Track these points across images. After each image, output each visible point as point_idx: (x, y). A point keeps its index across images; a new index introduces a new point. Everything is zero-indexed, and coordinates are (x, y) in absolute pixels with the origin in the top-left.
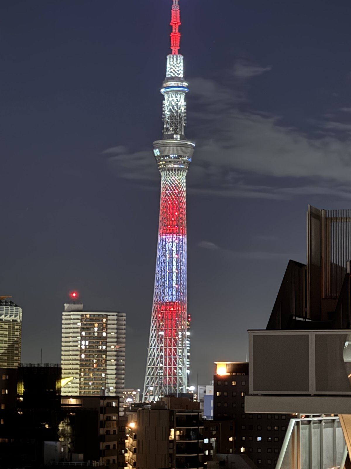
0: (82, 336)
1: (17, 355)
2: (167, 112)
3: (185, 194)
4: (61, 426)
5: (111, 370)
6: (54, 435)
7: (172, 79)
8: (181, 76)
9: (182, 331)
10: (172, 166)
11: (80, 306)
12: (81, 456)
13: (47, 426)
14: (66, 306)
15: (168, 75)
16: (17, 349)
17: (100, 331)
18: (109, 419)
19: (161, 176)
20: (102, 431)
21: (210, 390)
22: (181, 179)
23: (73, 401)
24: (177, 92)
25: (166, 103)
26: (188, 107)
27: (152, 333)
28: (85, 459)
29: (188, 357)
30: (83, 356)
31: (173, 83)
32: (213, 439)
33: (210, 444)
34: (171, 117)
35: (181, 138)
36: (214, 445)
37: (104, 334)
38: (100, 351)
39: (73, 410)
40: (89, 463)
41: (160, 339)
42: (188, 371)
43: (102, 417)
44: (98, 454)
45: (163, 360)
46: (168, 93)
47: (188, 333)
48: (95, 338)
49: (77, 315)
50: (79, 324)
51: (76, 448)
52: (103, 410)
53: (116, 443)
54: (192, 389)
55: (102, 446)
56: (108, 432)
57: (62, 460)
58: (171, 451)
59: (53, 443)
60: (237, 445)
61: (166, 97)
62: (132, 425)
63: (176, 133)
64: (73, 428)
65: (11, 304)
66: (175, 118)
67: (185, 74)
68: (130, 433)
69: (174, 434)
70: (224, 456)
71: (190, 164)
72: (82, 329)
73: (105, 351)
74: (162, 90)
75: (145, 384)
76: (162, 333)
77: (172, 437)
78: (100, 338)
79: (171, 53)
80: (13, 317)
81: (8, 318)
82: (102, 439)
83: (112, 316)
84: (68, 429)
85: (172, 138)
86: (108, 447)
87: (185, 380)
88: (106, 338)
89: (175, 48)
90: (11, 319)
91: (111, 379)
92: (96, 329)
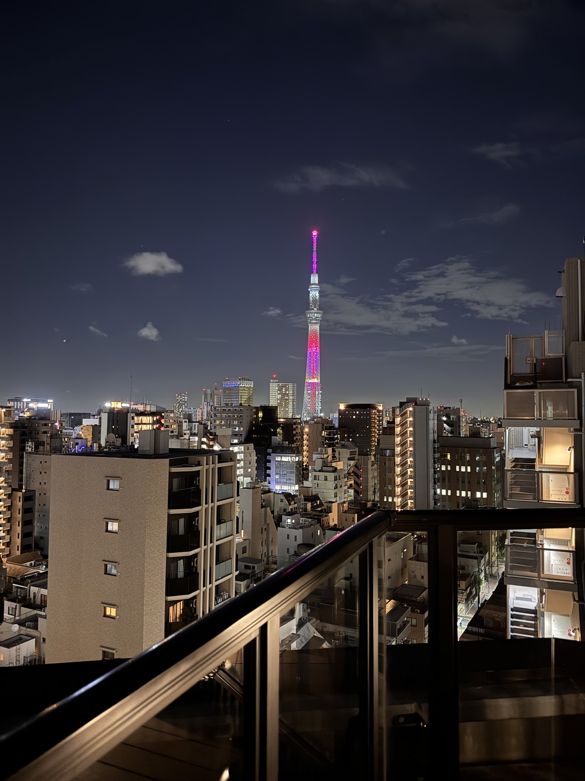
0: (278, 393)
1: (251, 401)
2: (311, 299)
3: (319, 334)
4: (278, 430)
5: (290, 407)
6: (275, 434)
7: (313, 284)
8: (317, 283)
9: (318, 391)
10: (313, 321)
11: (278, 381)
12: (287, 442)
13: (272, 430)
14: (271, 381)
15: (312, 283)
16: (251, 398)
17: (286, 391)
18: (297, 427)
19: (308, 326)
20: (294, 432)
21: (336, 415)
22: (317, 327)
23: (282, 420)
24: (315, 290)
25: (311, 295)
26: (320, 296)
27: (305, 392)
28: (289, 444)
29: (320, 402)
30: (279, 401)
31: (314, 286)
32: (339, 436)
33: (337, 437)
34: (313, 301)
35: (317, 310)
36: (339, 438)
37: (287, 392)
38: (285, 399)
39: (282, 424)
40: (290, 445)
41: (309, 394)
42: (320, 408)
43: (294, 427)
44: (293, 442)
45: (310, 403)
46: (311, 290)
47: (320, 392)
48: (283, 394)
49: (276, 384)
50: (277, 388)
51: (285, 439)
52: (295, 424)
53: (300, 437)
54: (322, 415)
55: (295, 438)
56: (297, 433)
57: (279, 444)
58: (323, 441)
59: (275, 437)
60: (349, 437)
61: (311, 292)
62: (307, 430)
63: (315, 308)
64: (283, 431)
65: (249, 380)
66: (315, 301)
67: (318, 282)
68: (306, 433)
69: (324, 433)
70: (343, 442)
71: (321, 321)
72: (278, 390)
73: (288, 399)
74: (309, 289)
75: (303, 412)
76: (309, 392)
77: (323, 435)
78: (286, 394)
79: (313, 273)
80: (250, 386)
81: (247, 386)
82: (295, 435)
83: (291, 385)
84: (281, 431)
85: (313, 310)
86: (297, 439)
87: (319, 411)
88: (288, 394)
89: (315, 271)
90: (249, 386)
91: (291, 411)
92: (284, 390)
